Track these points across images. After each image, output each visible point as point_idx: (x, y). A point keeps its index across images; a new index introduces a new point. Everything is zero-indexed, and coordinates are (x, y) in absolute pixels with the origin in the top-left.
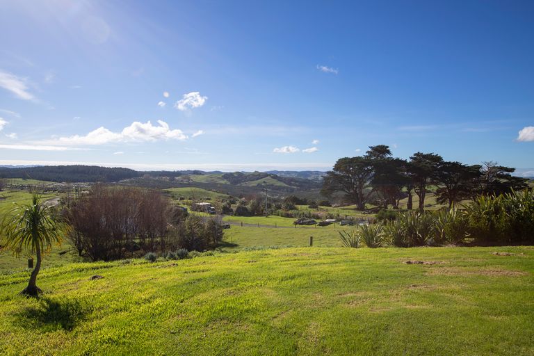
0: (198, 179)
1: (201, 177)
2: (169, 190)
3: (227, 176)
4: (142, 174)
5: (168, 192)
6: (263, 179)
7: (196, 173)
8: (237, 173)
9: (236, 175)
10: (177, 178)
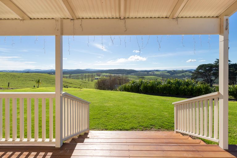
0: (157, 73)
1: (158, 72)
2: (144, 77)
3: (169, 72)
4: (138, 71)
5: (144, 78)
6: (185, 73)
7: (157, 71)
8: (173, 70)
9: (172, 71)
10: (149, 73)
